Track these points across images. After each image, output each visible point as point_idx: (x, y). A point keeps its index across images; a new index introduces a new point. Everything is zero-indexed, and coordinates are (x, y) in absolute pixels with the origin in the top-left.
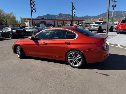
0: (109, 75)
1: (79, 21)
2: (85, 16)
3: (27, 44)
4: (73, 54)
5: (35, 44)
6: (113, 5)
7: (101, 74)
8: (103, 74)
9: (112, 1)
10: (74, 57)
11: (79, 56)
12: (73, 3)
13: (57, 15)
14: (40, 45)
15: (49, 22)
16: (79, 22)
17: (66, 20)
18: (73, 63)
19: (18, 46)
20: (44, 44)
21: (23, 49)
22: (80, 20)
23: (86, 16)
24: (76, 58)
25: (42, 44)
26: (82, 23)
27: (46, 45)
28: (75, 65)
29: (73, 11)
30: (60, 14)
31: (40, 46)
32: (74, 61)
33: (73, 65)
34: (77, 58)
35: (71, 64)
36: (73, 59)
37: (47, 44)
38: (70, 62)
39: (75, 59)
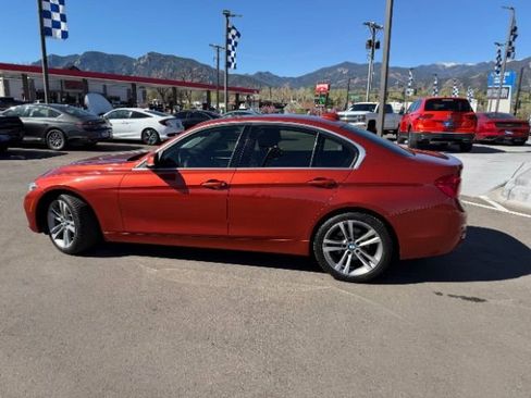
0: (483, 301)
1: (238, 91)
2: (256, 75)
3: (118, 188)
4: (346, 226)
5: (166, 184)
6: (370, 41)
7: (457, 297)
8: (464, 298)
9: (368, 24)
10: (350, 240)
11: (371, 232)
12: (227, 15)
13: (140, 59)
14: (191, 191)
15: (105, 86)
16: (237, 95)
17: (183, 84)
18: (345, 263)
19: (63, 196)
20: (211, 187)
21: (94, 207)
22: (238, 86)
23: (260, 74)
24: (358, 243)
25: (206, 187)
26: (250, 102)
27: (225, 191)
28: (351, 270)
29: (230, 47)
30: (152, 56)
31: (193, 195)
32: (349, 253)
33: (345, 271)
34: (362, 244)
35: (337, 267)
36: (345, 246)
37: (227, 186)
38: (329, 259)
39: (353, 248)
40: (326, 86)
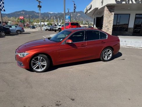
40: (23, 17)
